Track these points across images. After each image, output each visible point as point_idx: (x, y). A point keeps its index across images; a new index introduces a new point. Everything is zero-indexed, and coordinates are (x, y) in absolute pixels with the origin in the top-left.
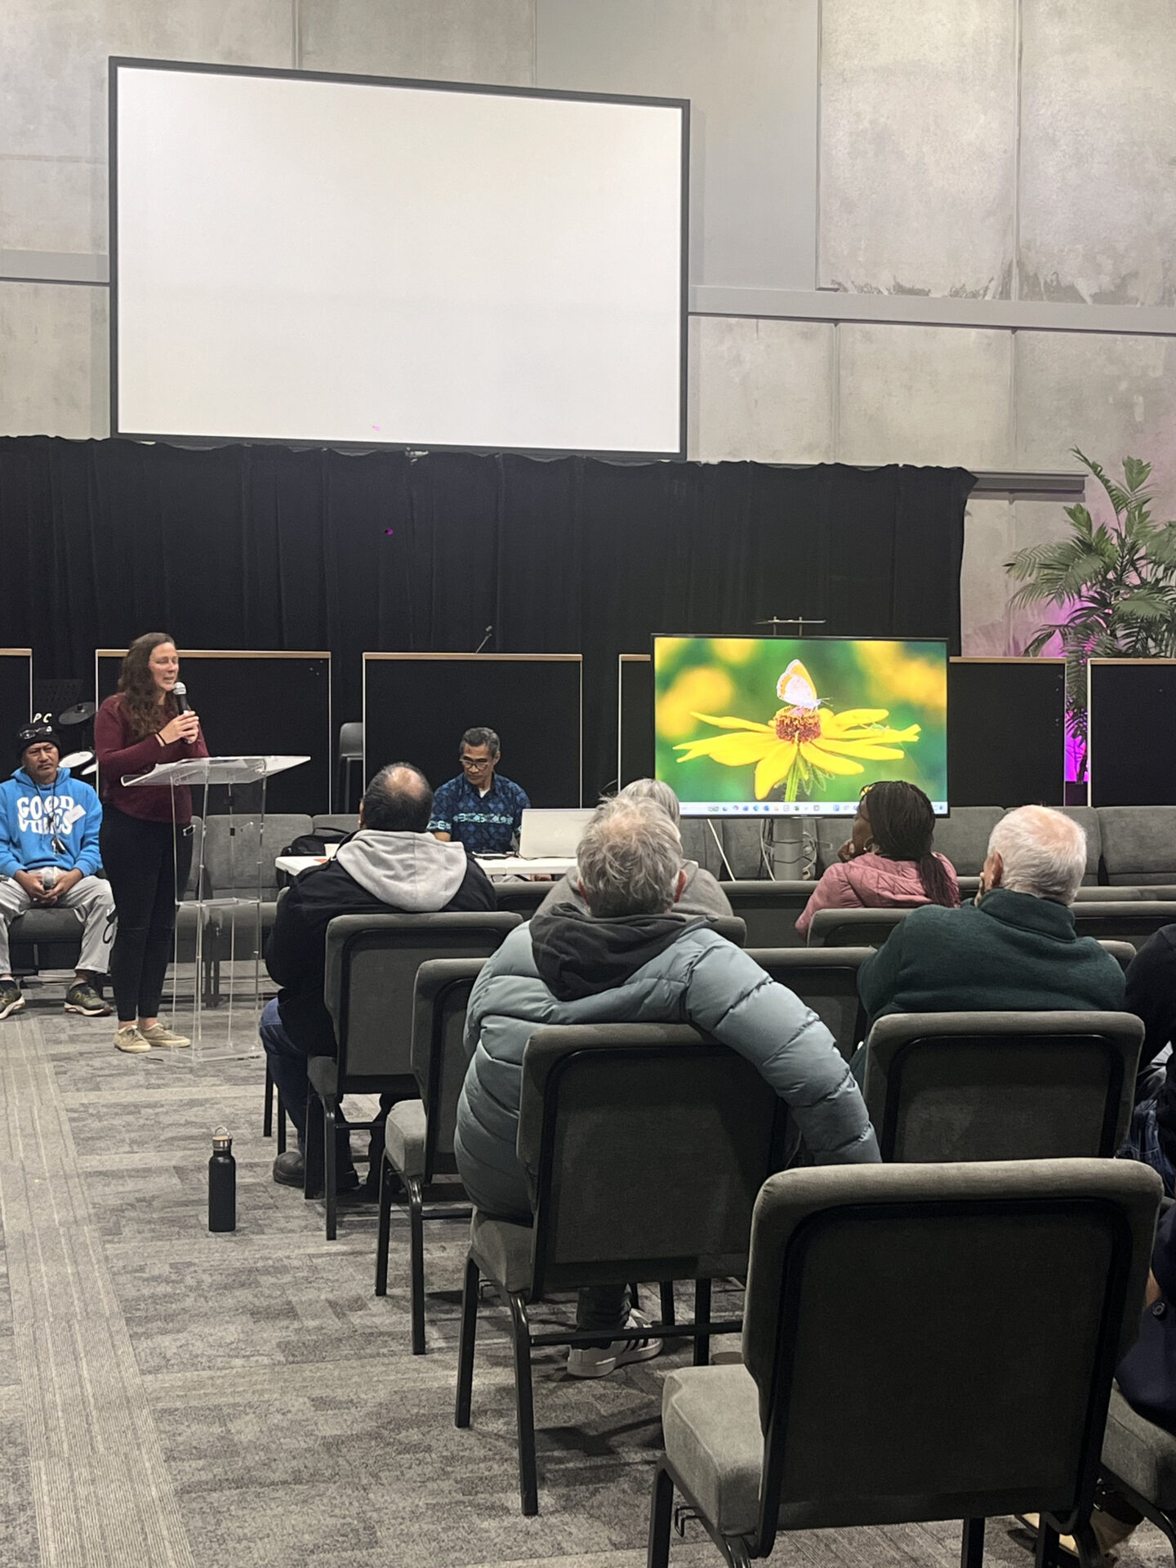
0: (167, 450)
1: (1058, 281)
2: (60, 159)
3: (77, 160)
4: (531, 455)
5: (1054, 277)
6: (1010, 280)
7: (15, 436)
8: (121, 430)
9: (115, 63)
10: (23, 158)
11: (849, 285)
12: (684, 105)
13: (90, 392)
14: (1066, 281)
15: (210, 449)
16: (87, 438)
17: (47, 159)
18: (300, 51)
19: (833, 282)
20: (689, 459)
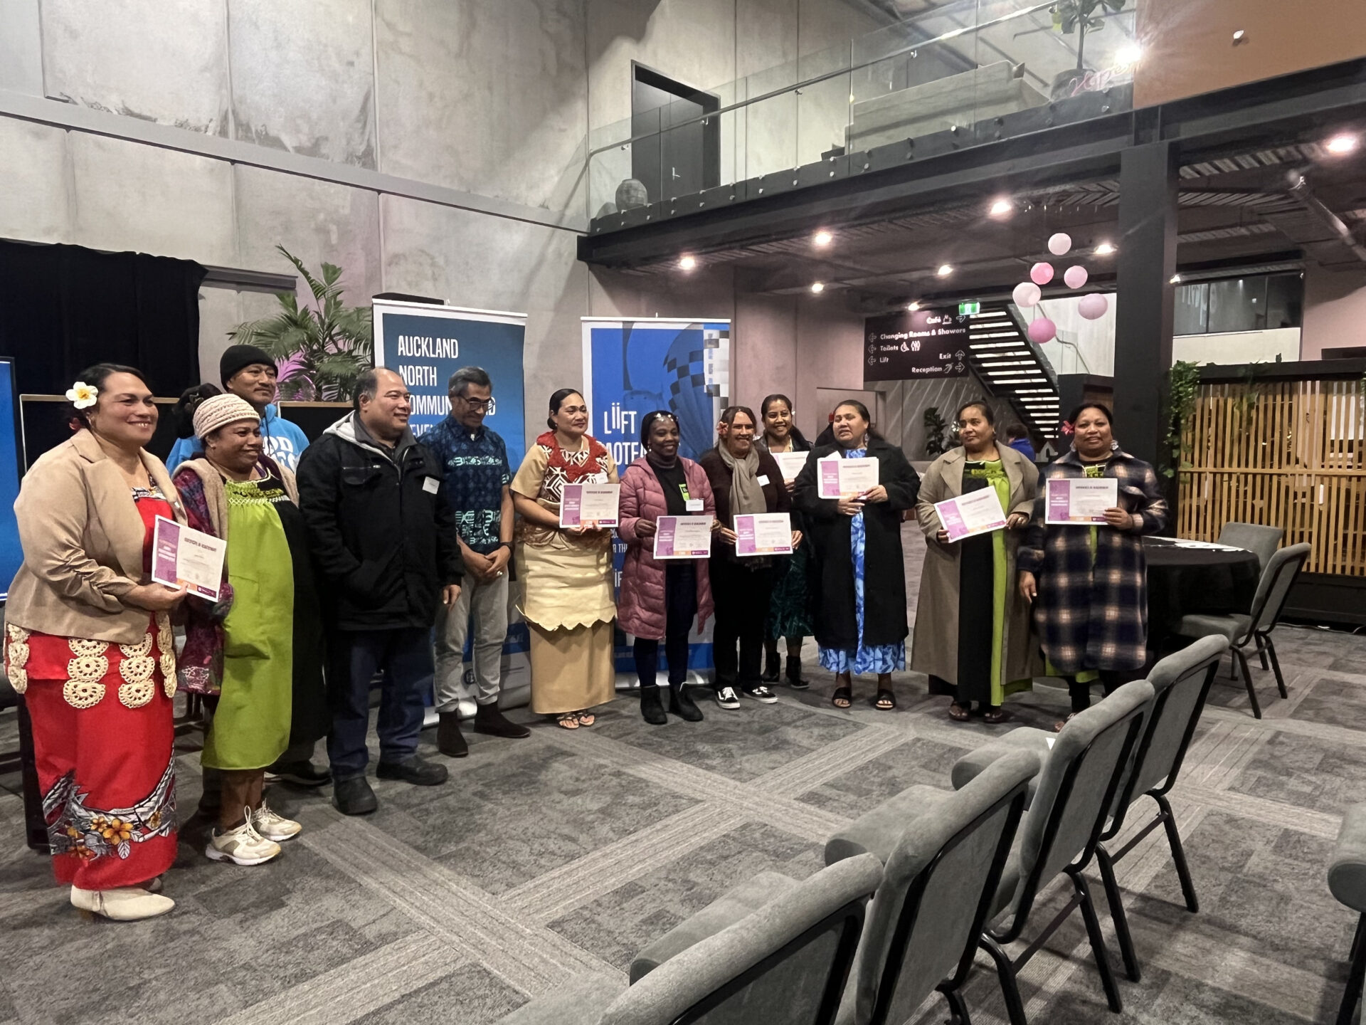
1: (267, 133)
5: (263, 129)
6: (227, 123)
11: (78, 100)
14: (273, 133)
19: (62, 94)
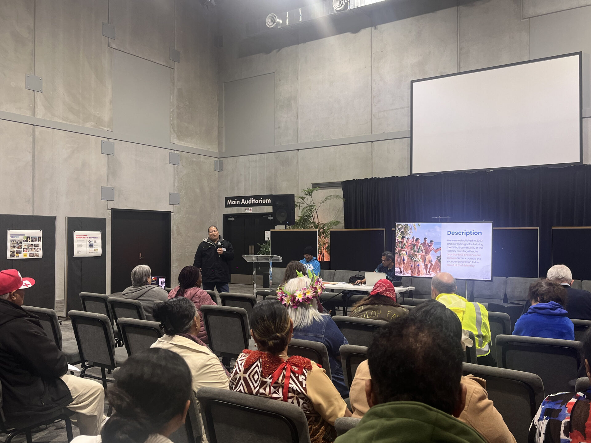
0: (423, 176)
2: (400, 108)
3: (404, 108)
4: (525, 168)
7: (388, 177)
8: (413, 173)
9: (412, 82)
10: (392, 110)
12: (580, 54)
13: (407, 165)
15: (433, 175)
16: (403, 176)
17: (397, 109)
18: (459, 67)
20: (583, 164)
